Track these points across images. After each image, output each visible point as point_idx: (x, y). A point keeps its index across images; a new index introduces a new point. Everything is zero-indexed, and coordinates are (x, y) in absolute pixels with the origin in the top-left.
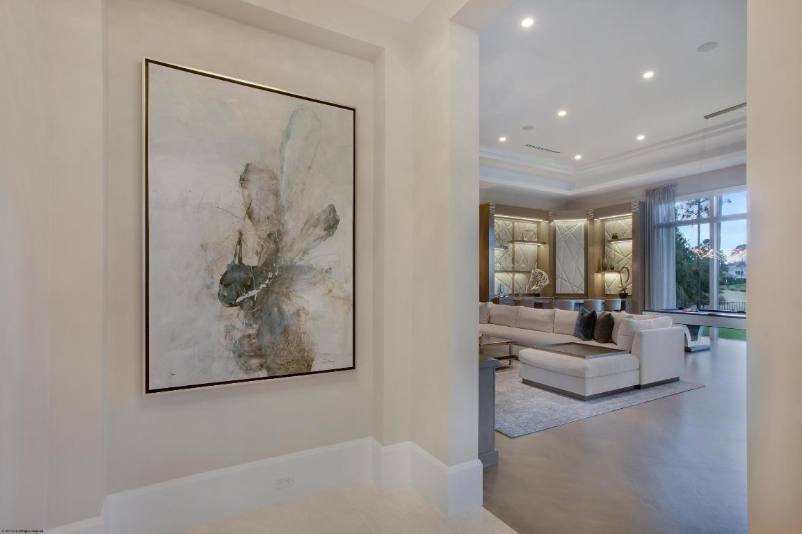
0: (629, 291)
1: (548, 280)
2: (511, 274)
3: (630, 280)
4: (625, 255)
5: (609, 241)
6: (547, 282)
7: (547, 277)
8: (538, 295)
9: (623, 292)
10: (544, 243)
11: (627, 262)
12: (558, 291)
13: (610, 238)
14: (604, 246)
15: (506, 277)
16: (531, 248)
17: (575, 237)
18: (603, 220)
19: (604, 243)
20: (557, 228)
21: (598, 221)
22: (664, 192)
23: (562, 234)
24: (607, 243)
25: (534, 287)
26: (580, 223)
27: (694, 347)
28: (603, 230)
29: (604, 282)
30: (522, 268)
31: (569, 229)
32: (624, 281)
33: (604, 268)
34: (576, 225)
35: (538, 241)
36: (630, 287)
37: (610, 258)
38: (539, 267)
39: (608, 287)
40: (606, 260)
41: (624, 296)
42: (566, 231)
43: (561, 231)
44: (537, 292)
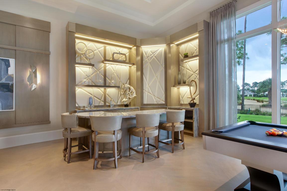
0: (197, 101)
1: (135, 93)
2: (103, 89)
3: (198, 92)
4: (194, 71)
5: (182, 61)
6: (135, 95)
7: (134, 91)
9: (192, 102)
10: (134, 64)
11: (195, 77)
12: (145, 102)
13: (183, 58)
14: (179, 65)
15: (97, 91)
16: (124, 68)
17: (157, 59)
18: (177, 44)
20: (144, 53)
21: (173, 46)
23: (148, 57)
24: (180, 62)
25: (124, 100)
26: (161, 48)
28: (178, 53)
29: (179, 94)
30: (114, 83)
31: (153, 53)
32: (193, 92)
33: (180, 83)
34: (158, 50)
35: (130, 63)
36: (197, 98)
37: (183, 74)
38: (130, 84)
39: (182, 98)
40: (180, 76)
41: (193, 105)
42: (151, 55)
43: (147, 55)
44: (126, 103)
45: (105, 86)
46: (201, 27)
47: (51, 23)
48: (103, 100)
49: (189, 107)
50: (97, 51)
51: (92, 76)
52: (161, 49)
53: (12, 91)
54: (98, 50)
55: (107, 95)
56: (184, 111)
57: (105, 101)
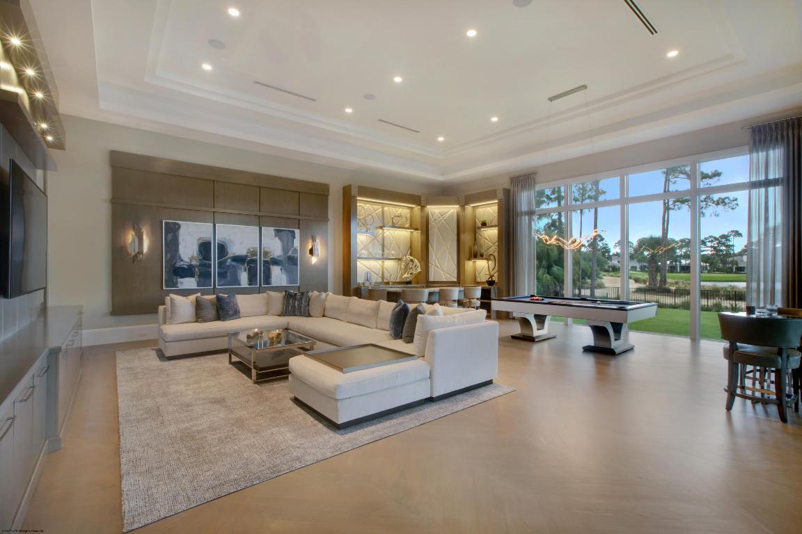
0: (495, 278)
1: (419, 268)
2: (380, 262)
3: (497, 268)
4: (493, 242)
5: (479, 228)
6: (419, 270)
7: (418, 264)
8: (410, 283)
9: (490, 279)
10: (417, 229)
11: (494, 250)
12: (431, 279)
13: (480, 225)
14: (475, 233)
15: (375, 265)
16: (404, 235)
17: (446, 223)
18: (473, 207)
19: (475, 230)
20: (430, 214)
21: (469, 208)
22: (524, 179)
23: (435, 220)
24: (477, 230)
25: (406, 275)
26: (452, 209)
27: (538, 337)
28: (474, 217)
29: (475, 270)
30: (393, 255)
31: (442, 216)
32: (491, 268)
33: (475, 255)
34: (449, 212)
35: (411, 227)
36: (496, 275)
37: (481, 245)
38: (411, 255)
39: (479, 274)
40: (476, 247)
41: (491, 283)
42: (439, 218)
43: (434, 218)
44: (408, 280)
45: (384, 258)
46: (501, 195)
47: (330, 187)
48: (381, 276)
49: (487, 286)
52: (452, 211)
53: (296, 264)
54: (375, 214)
55: (385, 270)
56: (480, 288)
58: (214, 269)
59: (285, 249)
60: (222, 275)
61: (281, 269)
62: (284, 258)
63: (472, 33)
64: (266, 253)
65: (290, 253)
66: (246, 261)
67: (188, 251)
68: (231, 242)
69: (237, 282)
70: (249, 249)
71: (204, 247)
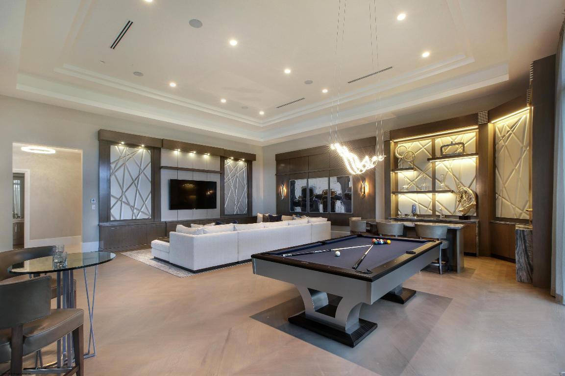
7: (472, 196)
15: (426, 198)
17: (517, 136)
23: (503, 137)
25: (460, 209)
31: (511, 129)
34: (520, 119)
42: (508, 131)
43: (502, 135)
45: (434, 191)
48: (432, 209)
50: (423, 149)
51: (416, 180)
52: (523, 117)
53: (350, 199)
54: (425, 148)
55: (436, 202)
57: (434, 210)
58: (308, 203)
59: (343, 189)
60: (311, 206)
61: (341, 203)
62: (343, 195)
63: (233, 43)
64: (333, 193)
65: (347, 192)
66: (322, 198)
67: (298, 193)
68: (315, 187)
69: (318, 210)
70: (323, 191)
71: (304, 190)
